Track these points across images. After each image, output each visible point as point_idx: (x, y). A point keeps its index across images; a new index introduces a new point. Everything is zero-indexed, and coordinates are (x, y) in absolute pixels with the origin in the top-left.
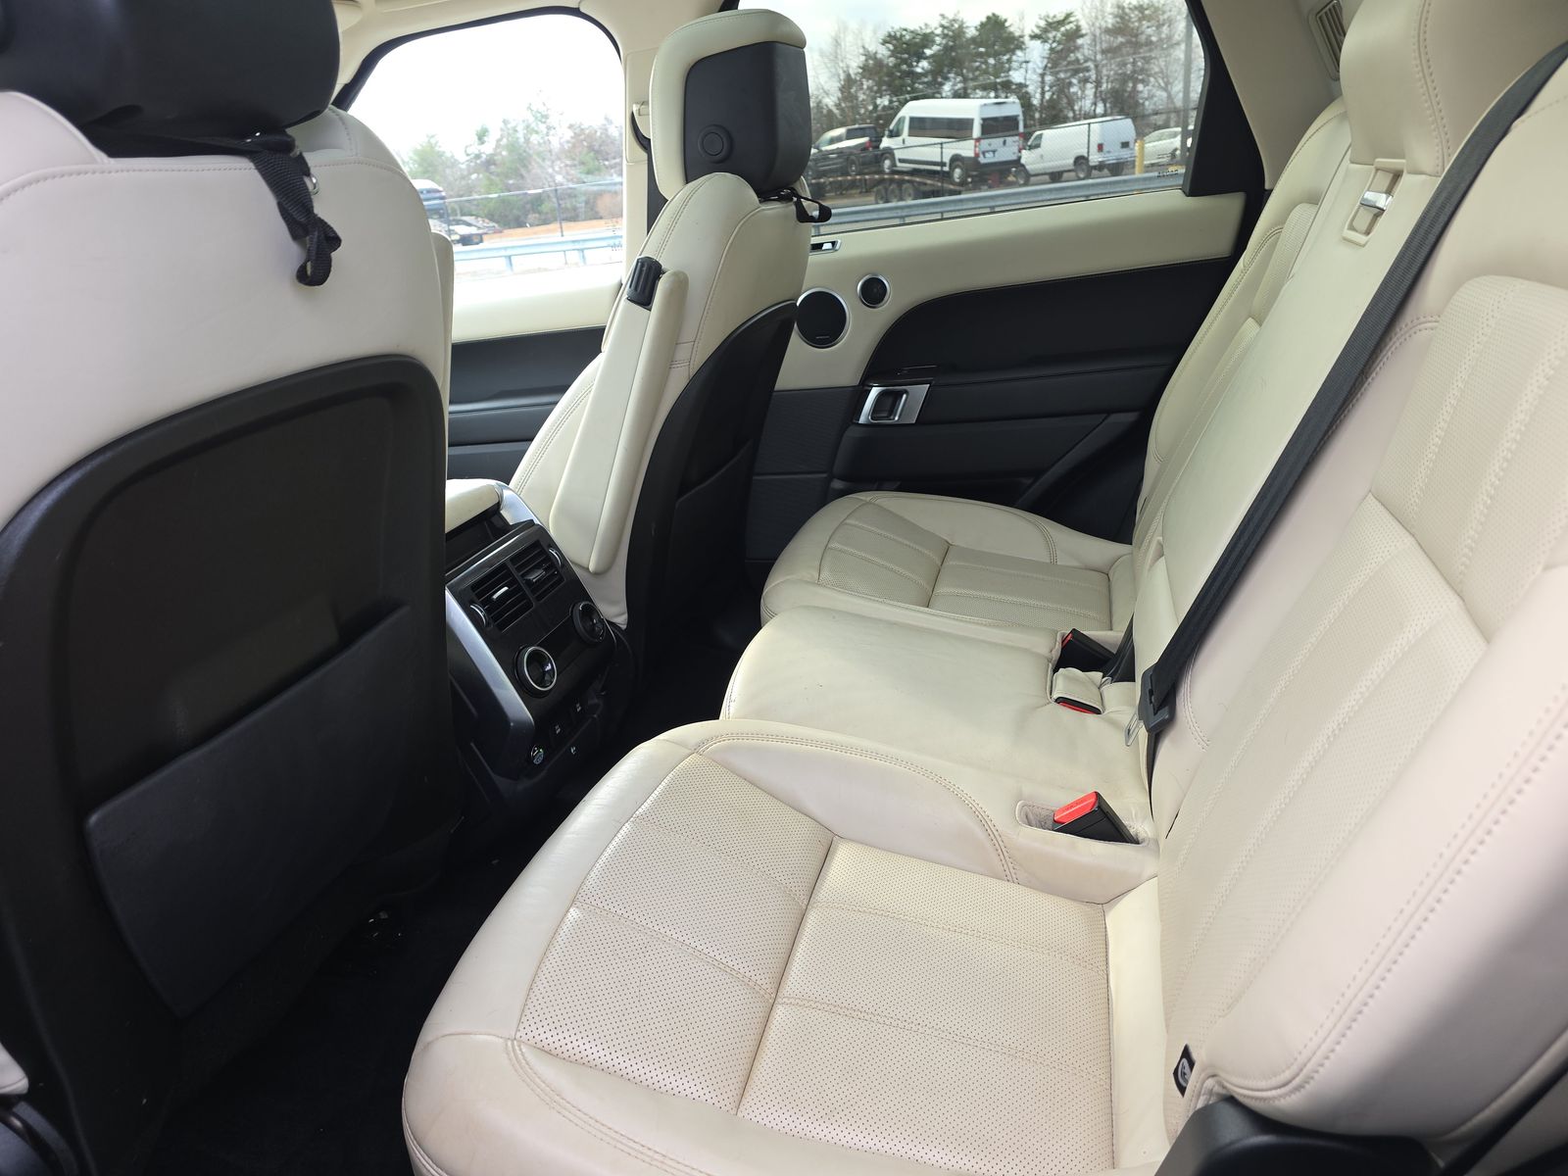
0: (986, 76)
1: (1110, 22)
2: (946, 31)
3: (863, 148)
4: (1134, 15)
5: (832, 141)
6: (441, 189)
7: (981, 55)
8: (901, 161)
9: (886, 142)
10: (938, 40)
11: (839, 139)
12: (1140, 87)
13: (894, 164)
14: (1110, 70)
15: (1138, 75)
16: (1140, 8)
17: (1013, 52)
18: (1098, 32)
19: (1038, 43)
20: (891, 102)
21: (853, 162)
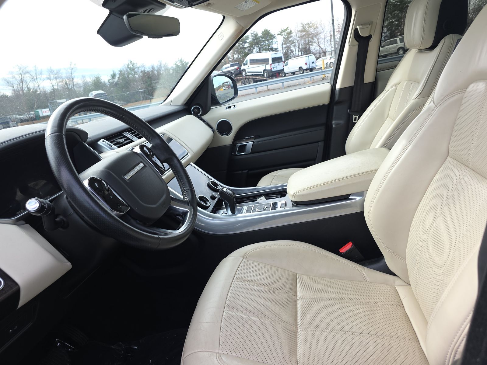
0: (266, 47)
1: (300, 28)
2: (252, 35)
3: (237, 69)
4: (307, 26)
5: (226, 68)
6: (105, 93)
7: (264, 41)
8: (248, 72)
9: (243, 67)
10: (250, 37)
11: (228, 67)
12: (311, 46)
13: (246, 73)
14: (302, 42)
15: (309, 43)
16: (308, 24)
17: (272, 39)
18: (297, 32)
19: (280, 36)
20: (238, 56)
21: (233, 74)
